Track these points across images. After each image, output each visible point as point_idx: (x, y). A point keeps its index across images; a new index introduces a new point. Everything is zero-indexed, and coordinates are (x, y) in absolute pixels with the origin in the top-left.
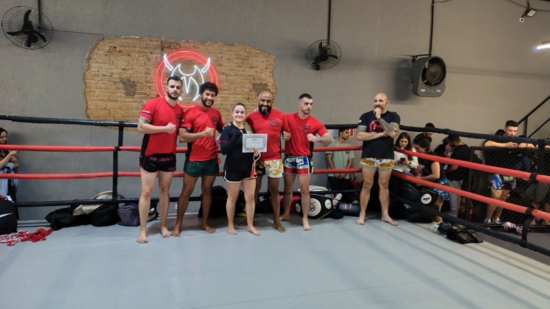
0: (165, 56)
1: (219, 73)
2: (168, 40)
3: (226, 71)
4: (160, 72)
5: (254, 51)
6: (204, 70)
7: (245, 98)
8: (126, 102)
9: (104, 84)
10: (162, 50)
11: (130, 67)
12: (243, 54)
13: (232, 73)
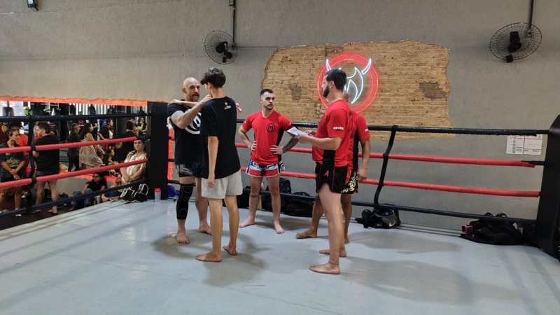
0: (327, 61)
1: (381, 74)
2: (332, 45)
3: (389, 71)
4: (322, 76)
5: (424, 45)
6: (364, 72)
7: (409, 99)
8: (293, 106)
10: (326, 55)
11: (298, 74)
12: (410, 50)
13: (395, 72)
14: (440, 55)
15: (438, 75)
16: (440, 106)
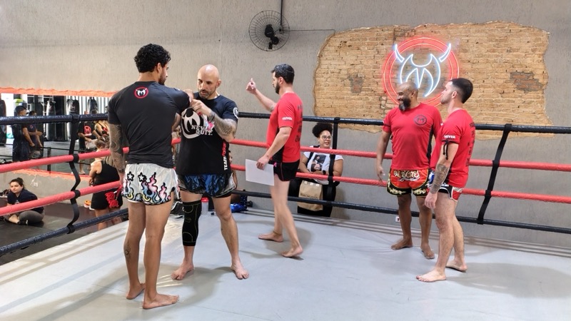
0: (396, 46)
1: (463, 61)
2: (402, 27)
3: (473, 58)
4: (390, 64)
5: (517, 28)
6: (442, 59)
7: (497, 92)
8: (352, 99)
9: (332, 81)
10: (395, 39)
11: (358, 62)
12: (498, 33)
13: (481, 60)
14: (537, 40)
15: (533, 63)
16: (535, 100)
